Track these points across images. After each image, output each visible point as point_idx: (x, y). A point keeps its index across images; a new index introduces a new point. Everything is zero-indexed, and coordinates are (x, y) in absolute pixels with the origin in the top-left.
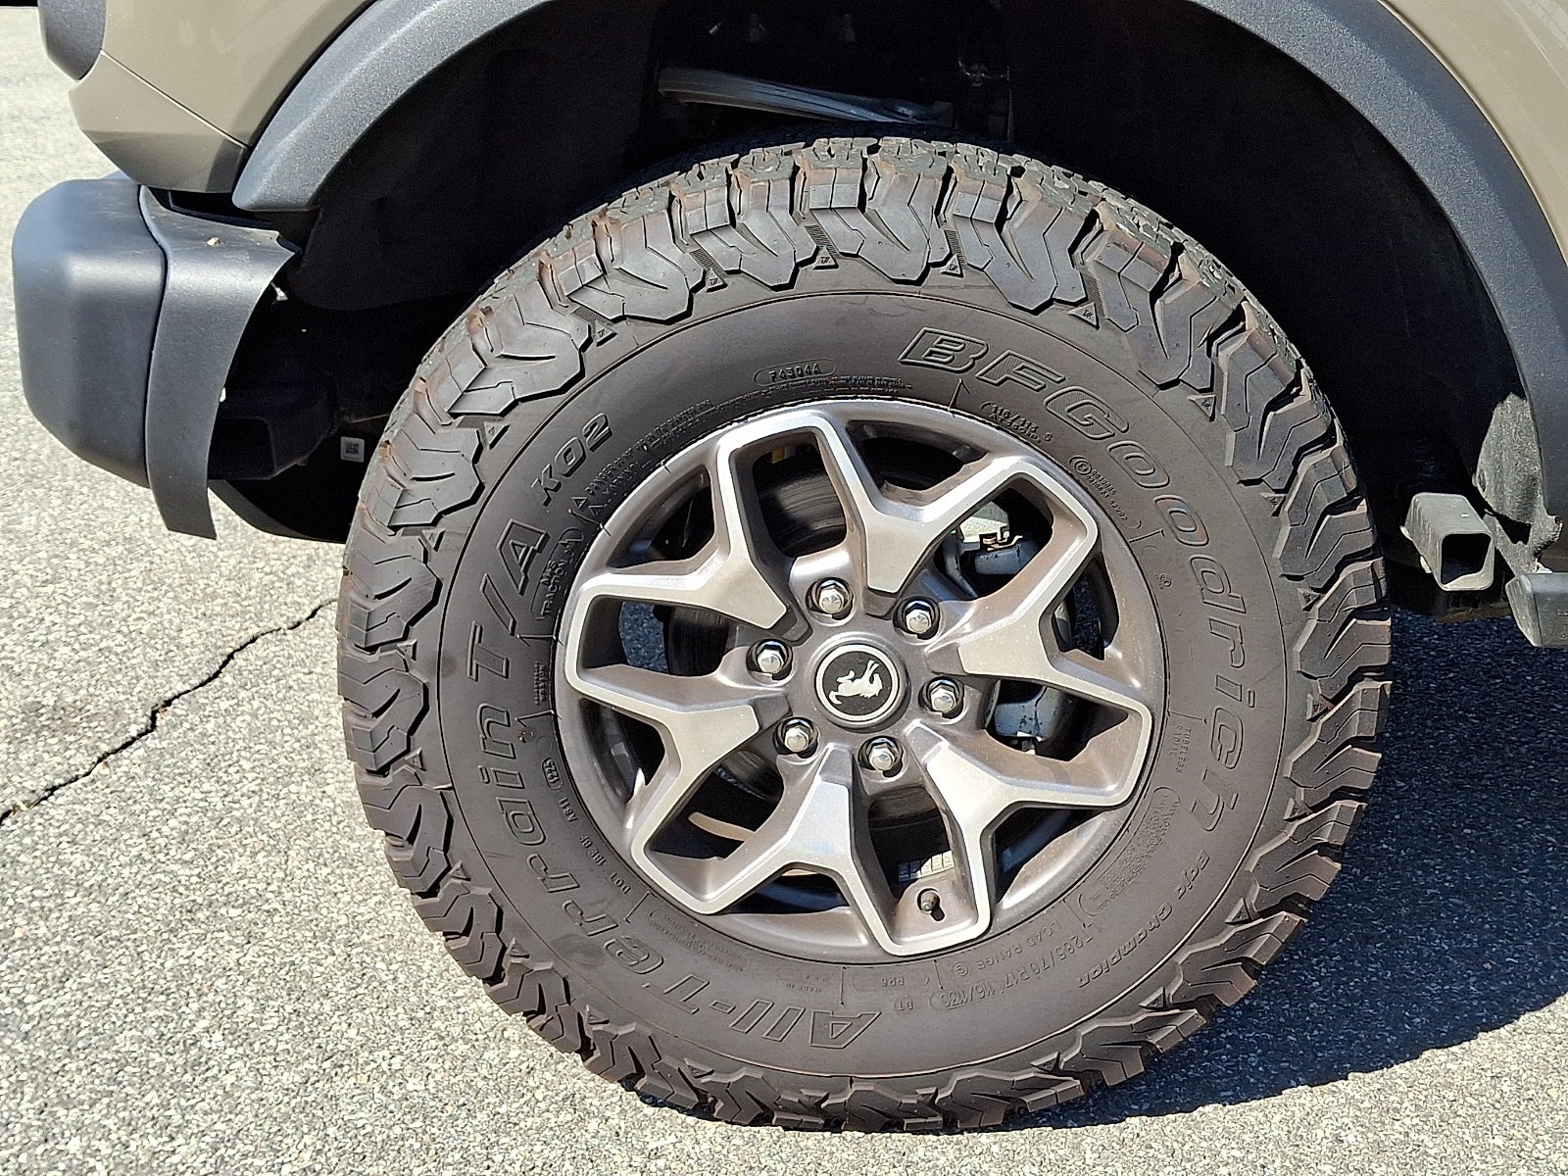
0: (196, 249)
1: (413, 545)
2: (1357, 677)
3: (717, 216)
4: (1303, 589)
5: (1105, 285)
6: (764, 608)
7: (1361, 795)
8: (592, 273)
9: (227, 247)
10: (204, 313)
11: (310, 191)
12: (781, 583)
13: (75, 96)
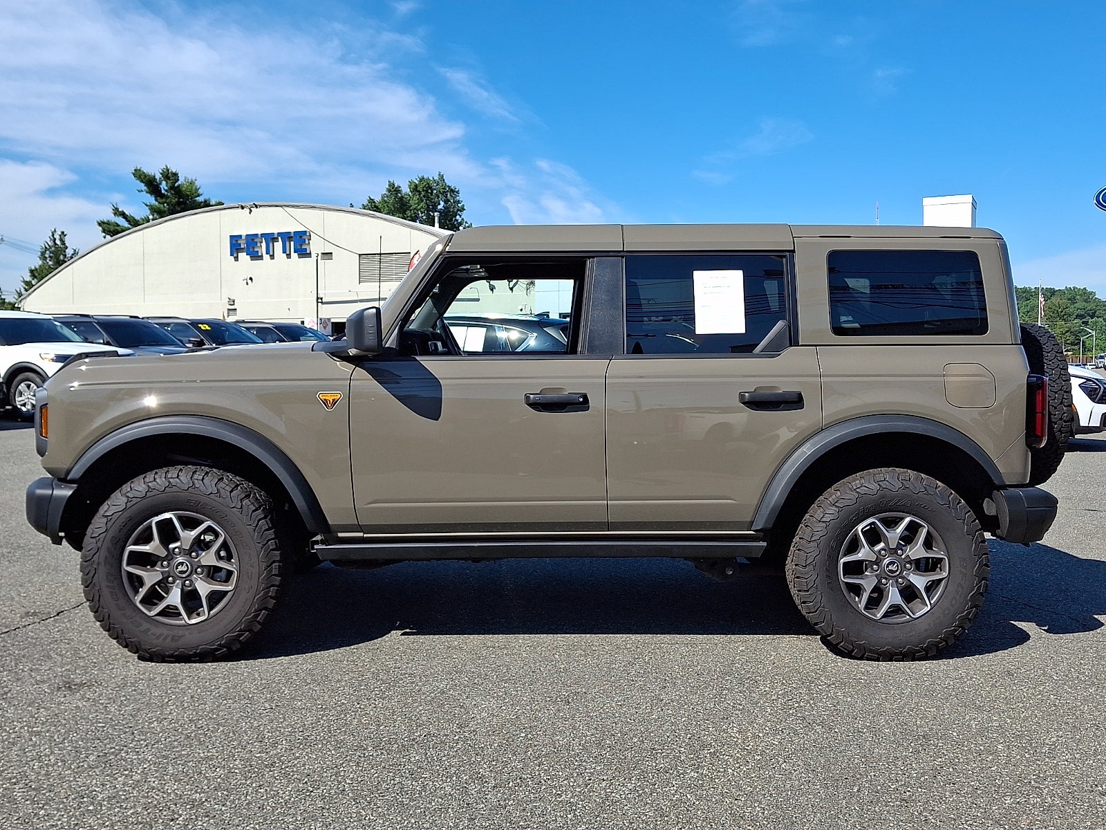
0: (59, 487)
1: (94, 540)
2: (274, 562)
3: (152, 479)
4: (260, 545)
5: (222, 490)
6: (163, 553)
7: (277, 586)
8: (129, 490)
9: (66, 487)
10: (60, 498)
11: (79, 477)
12: (167, 549)
13: (42, 460)
